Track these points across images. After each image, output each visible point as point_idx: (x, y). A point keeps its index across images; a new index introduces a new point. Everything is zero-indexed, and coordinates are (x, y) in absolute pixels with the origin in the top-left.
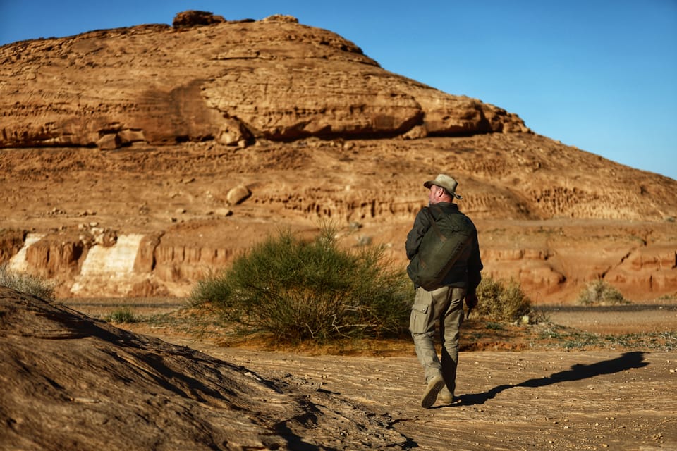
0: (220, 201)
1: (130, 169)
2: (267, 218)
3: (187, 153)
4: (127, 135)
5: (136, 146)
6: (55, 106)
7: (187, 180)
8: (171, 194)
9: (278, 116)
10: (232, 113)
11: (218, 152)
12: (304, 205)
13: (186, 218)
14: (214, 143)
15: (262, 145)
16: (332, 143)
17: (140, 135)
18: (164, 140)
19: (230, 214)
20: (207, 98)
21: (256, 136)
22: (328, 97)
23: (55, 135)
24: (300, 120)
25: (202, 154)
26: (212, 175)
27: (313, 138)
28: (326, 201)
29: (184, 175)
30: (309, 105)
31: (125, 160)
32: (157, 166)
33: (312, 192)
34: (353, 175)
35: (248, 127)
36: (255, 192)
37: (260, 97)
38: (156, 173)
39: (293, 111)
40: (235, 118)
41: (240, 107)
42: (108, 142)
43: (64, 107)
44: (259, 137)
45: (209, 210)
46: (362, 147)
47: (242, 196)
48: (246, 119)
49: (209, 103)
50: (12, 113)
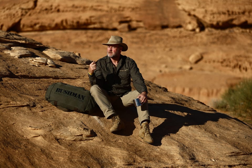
0: (186, 61)
1: (136, 43)
2: (211, 71)
3: (167, 35)
4: (134, 24)
5: (139, 30)
6: (94, 7)
7: (167, 49)
8: (159, 57)
9: (218, 15)
10: (192, 13)
11: (185, 35)
12: (232, 65)
13: (167, 70)
14: (182, 29)
15: (209, 31)
16: (248, 30)
17: (141, 24)
18: (154, 28)
19: (191, 68)
20: (179, 4)
21: (205, 25)
22: (247, 5)
23: (94, 23)
24: (230, 18)
25: (175, 35)
26: (181, 47)
27: (237, 28)
28: (244, 63)
29: (166, 47)
30: (236, 9)
31: (133, 38)
32: (151, 41)
33: (237, 58)
35: (202, 21)
36: (205, 57)
37: (208, 4)
38: (151, 45)
39: (227, 13)
40: (194, 16)
41: (197, 10)
42: (124, 28)
43: (100, 8)
44: (208, 27)
45: (179, 66)
47: (198, 59)
48: (200, 16)
49: (180, 7)
50: (70, 11)
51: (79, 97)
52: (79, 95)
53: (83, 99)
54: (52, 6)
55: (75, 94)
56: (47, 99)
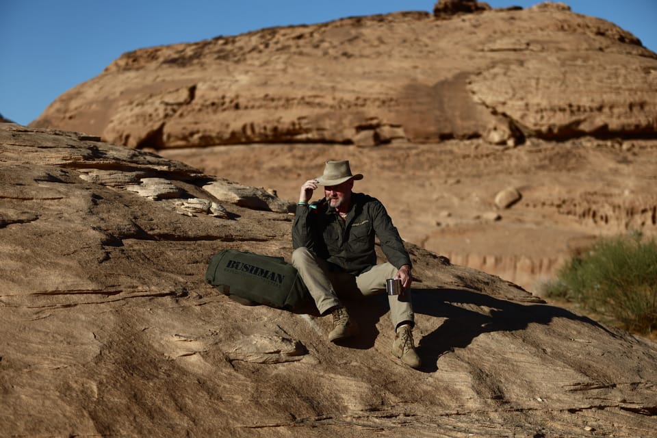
0: (488, 204)
1: (390, 169)
2: (538, 224)
3: (451, 152)
4: (386, 132)
5: (395, 144)
6: (307, 100)
7: (451, 181)
8: (435, 196)
9: (551, 114)
10: (500, 109)
11: (485, 152)
12: (579, 210)
13: (451, 222)
14: (480, 141)
15: (533, 144)
16: (609, 143)
17: (400, 132)
18: (426, 138)
19: (499, 218)
20: (474, 93)
21: (526, 134)
22: (606, 93)
23: (307, 131)
24: (574, 118)
25: (467, 153)
26: (479, 176)
27: (588, 138)
28: (603, 206)
29: (449, 176)
30: (585, 102)
31: (383, 159)
32: (419, 166)
33: (589, 196)
34: (633, 178)
35: (518, 125)
36: (526, 195)
37: (531, 92)
38: (419, 173)
39: (568, 108)
40: (504, 115)
41: (510, 103)
42: (365, 139)
43: (317, 100)
44: (530, 136)
45: (475, 214)
46: (642, 148)
47: (511, 199)
48: (516, 116)
49: (476, 98)
50: (260, 107)
51: (273, 278)
52: (273, 274)
53: (280, 282)
54: (223, 97)
55: (265, 271)
56: (210, 282)
